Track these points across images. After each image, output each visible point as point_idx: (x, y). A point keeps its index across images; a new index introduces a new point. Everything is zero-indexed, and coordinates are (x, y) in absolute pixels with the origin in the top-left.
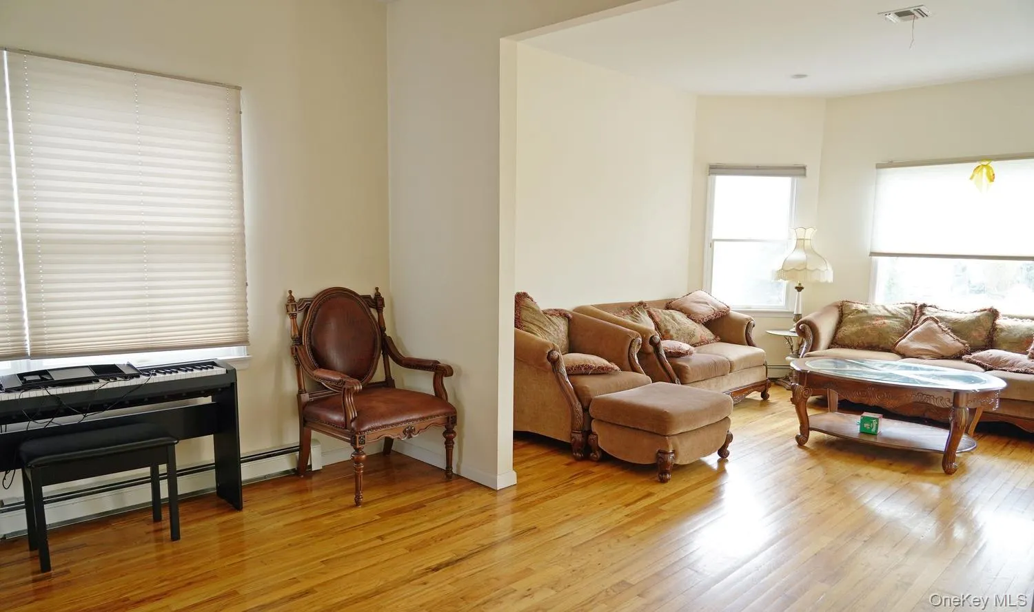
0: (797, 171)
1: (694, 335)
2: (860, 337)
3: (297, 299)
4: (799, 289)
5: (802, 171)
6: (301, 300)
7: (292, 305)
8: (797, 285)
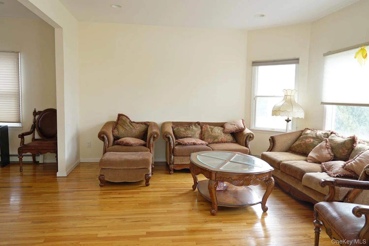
0: (296, 61)
1: (217, 138)
2: (298, 147)
3: (37, 112)
4: (288, 121)
5: (297, 61)
6: (39, 112)
7: (35, 113)
8: (287, 119)
